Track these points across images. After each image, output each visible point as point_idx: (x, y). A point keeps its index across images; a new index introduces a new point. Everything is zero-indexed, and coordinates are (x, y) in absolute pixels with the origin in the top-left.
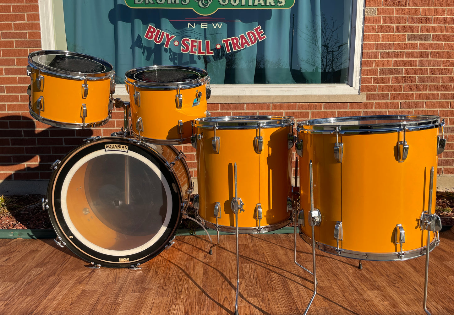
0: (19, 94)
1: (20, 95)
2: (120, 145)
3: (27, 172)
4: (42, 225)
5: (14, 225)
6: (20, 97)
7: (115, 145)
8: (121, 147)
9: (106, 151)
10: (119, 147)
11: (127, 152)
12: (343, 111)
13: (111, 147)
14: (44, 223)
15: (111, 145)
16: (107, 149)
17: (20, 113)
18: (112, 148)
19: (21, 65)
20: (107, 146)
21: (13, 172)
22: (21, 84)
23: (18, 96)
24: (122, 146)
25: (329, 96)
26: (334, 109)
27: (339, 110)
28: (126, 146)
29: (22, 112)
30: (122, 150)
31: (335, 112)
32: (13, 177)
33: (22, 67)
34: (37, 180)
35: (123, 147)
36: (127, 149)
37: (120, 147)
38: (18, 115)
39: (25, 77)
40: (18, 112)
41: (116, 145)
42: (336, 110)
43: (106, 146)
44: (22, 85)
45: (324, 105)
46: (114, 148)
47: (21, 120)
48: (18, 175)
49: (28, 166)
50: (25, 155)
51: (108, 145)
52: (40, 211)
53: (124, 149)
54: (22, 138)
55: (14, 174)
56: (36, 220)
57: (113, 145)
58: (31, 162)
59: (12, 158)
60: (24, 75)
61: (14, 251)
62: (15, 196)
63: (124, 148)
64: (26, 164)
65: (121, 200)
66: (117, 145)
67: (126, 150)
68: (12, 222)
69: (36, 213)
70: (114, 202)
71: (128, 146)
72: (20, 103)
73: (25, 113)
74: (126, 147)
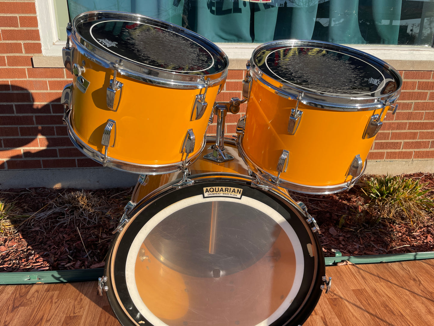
0: (5, 55)
1: (7, 56)
2: (229, 188)
3: (24, 159)
4: (67, 255)
5: (27, 257)
6: (6, 59)
7: (220, 188)
8: (231, 191)
9: (204, 197)
10: (227, 190)
11: (240, 199)
12: (425, 82)
13: (213, 191)
14: (67, 250)
15: (214, 188)
16: (206, 195)
17: (8, 81)
18: (215, 192)
19: (5, 13)
20: (207, 189)
21: (5, 160)
22: (6, 40)
23: (4, 57)
24: (232, 189)
25: (413, 63)
26: (416, 79)
27: (420, 80)
28: (240, 189)
29: (11, 80)
30: (232, 196)
31: (416, 82)
32: (6, 166)
33: (6, 16)
34: (39, 169)
35: (234, 191)
36: (240, 193)
37: (229, 190)
38: (6, 83)
39: (11, 30)
40: (5, 80)
41: (222, 188)
42: (417, 80)
43: (205, 189)
44: (7, 42)
45: (404, 73)
46: (219, 192)
47: (11, 92)
48: (13, 163)
49: (25, 151)
50: (20, 137)
51: (209, 188)
52: (55, 226)
53: (236, 194)
54: (13, 115)
55: (7, 161)
56: (55, 244)
57: (217, 188)
58: (30, 147)
59: (2, 142)
60: (10, 27)
61: (42, 319)
62: (11, 190)
63: (236, 192)
64: (22, 150)
65: (223, 270)
66: (224, 188)
67: (239, 196)
68: (21, 249)
69: (51, 229)
70: (212, 272)
71: (242, 190)
72: (7, 67)
73: (15, 81)
74: (238, 190)
